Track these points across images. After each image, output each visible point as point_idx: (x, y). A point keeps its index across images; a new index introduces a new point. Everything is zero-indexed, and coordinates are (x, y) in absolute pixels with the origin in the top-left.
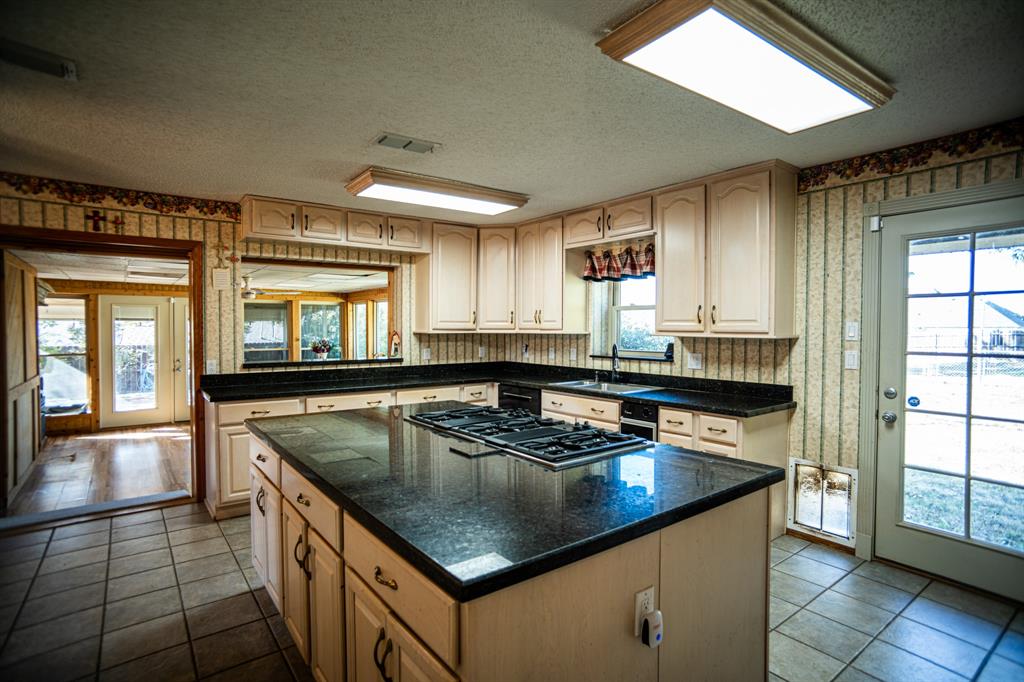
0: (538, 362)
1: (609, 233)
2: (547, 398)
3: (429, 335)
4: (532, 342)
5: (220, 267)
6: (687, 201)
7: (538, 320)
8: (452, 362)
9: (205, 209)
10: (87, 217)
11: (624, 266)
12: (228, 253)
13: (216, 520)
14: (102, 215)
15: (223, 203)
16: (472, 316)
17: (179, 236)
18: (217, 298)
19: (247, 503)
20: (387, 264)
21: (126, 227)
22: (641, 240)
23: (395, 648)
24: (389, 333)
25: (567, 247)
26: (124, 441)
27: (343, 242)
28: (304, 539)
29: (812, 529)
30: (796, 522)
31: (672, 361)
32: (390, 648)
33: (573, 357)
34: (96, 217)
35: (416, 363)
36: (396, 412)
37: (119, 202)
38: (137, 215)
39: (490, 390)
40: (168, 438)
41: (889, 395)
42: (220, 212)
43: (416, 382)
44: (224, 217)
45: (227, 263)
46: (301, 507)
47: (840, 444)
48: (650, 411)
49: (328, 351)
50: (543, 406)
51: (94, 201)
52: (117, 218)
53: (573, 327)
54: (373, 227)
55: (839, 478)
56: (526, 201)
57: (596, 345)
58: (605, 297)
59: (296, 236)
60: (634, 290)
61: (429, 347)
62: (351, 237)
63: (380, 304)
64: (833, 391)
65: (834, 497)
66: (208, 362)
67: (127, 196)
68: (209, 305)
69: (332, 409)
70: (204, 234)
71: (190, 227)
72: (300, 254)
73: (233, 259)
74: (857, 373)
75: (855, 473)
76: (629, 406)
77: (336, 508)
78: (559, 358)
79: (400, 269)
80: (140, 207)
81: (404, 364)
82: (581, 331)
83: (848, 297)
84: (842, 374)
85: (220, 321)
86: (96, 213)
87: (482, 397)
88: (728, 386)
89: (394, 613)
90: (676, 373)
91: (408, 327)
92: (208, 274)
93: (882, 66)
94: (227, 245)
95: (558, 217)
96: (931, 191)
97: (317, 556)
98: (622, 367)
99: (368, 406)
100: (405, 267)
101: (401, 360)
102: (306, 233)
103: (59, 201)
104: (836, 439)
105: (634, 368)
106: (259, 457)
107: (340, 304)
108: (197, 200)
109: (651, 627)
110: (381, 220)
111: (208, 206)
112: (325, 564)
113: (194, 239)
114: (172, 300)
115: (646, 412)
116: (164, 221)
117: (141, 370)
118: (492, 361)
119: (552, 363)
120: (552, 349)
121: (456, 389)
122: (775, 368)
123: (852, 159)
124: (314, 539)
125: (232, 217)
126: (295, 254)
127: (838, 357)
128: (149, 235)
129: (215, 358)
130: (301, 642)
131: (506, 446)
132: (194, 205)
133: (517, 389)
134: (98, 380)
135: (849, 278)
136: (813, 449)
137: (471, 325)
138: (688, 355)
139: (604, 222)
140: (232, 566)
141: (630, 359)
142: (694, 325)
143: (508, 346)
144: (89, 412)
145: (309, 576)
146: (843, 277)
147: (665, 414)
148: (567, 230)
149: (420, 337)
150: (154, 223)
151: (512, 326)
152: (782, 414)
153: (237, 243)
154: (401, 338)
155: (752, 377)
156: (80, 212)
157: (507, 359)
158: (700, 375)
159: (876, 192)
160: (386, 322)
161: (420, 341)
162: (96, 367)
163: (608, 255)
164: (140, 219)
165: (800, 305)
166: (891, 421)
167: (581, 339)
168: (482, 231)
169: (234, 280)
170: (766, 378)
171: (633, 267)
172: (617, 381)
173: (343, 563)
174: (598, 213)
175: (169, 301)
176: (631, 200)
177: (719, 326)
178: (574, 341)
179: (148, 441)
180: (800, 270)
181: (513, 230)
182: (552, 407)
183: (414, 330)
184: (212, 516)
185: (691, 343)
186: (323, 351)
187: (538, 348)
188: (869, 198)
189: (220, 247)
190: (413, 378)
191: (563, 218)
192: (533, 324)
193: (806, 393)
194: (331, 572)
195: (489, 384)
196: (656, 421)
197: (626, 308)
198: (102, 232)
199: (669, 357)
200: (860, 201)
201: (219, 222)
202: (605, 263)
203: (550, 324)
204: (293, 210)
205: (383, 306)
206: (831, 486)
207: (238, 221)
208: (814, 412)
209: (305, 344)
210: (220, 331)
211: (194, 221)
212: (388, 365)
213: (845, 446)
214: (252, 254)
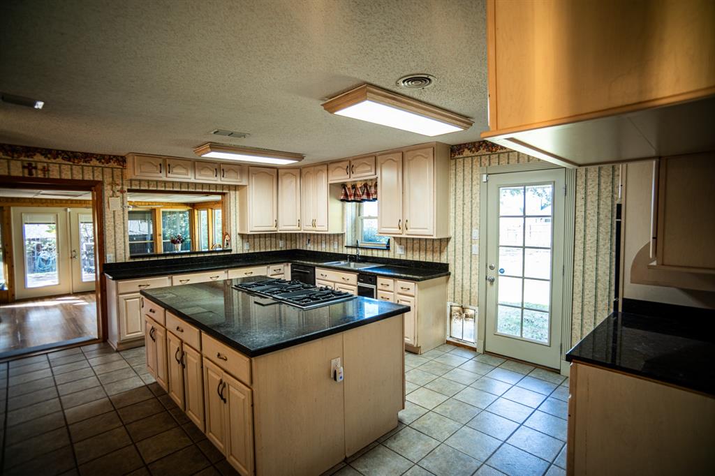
0: (316, 250)
1: (353, 176)
2: (318, 272)
3: (248, 235)
4: (312, 237)
5: (113, 196)
6: (394, 160)
7: (314, 225)
8: (263, 250)
9: (103, 161)
10: (24, 167)
11: (363, 193)
12: (119, 188)
13: (117, 351)
14: (34, 165)
15: (114, 156)
16: (275, 223)
17: (86, 178)
18: (113, 215)
19: (142, 339)
20: (221, 191)
21: (51, 173)
22: (371, 180)
23: (227, 385)
24: (223, 234)
25: (330, 182)
26: (37, 308)
27: (192, 180)
28: (180, 349)
29: (458, 339)
30: (451, 337)
31: (389, 250)
32: (224, 386)
33: (336, 247)
34: (30, 167)
35: (240, 252)
36: (228, 283)
37: (45, 157)
38: (57, 165)
39: (286, 267)
40: (71, 304)
41: (492, 268)
42: (112, 162)
43: (240, 264)
44: (115, 165)
45: (118, 194)
46: (178, 333)
47: (470, 294)
48: (372, 278)
49: (182, 242)
50: (316, 277)
51: (28, 157)
52: (44, 167)
53: (334, 229)
54: (211, 170)
55: (470, 312)
56: (303, 158)
57: (349, 240)
58: (354, 211)
59: (163, 177)
60: (369, 208)
61: (248, 241)
62: (197, 177)
63: (216, 211)
64: (467, 266)
65: (468, 322)
66: (108, 255)
67: (50, 153)
68: (107, 220)
69: (189, 283)
70: (103, 176)
71: (93, 172)
72: (165, 187)
73: (122, 191)
74: (478, 256)
75: (477, 309)
76: (363, 276)
77: (198, 330)
78: (328, 247)
79: (228, 194)
80: (59, 160)
81: (233, 253)
82: (340, 232)
83: (474, 216)
84: (471, 257)
85: (115, 230)
86: (30, 164)
87: (281, 272)
88: (418, 265)
89: (226, 372)
90: (391, 256)
91: (235, 229)
92: (106, 201)
93: (463, 112)
94: (118, 182)
95: (325, 164)
96: (508, 163)
97: (188, 356)
98: (362, 253)
99: (211, 280)
100: (232, 193)
101: (231, 251)
102: (169, 175)
103: (3, 157)
104: (469, 291)
105: (369, 253)
106: (151, 310)
107: (189, 210)
108: (97, 155)
109: (337, 373)
110: (216, 166)
111: (105, 158)
112: (192, 359)
113: (96, 179)
114: (69, 210)
115: (371, 280)
116: (76, 169)
117: (36, 256)
118: (288, 249)
119: (324, 250)
120: (324, 242)
121: (265, 267)
122: (440, 253)
123: (475, 143)
124: (186, 348)
125: (120, 165)
126: (162, 187)
127: (469, 247)
128: (66, 178)
129: (112, 253)
130: (180, 401)
131: (282, 300)
132: (96, 158)
133: (303, 267)
134: (13, 266)
135: (474, 206)
136: (458, 298)
137: (274, 228)
138: (397, 246)
139: (350, 169)
140: (133, 374)
141: (367, 248)
142: (397, 230)
143: (298, 240)
144: (6, 288)
145: (184, 366)
146: (472, 206)
147: (380, 280)
148: (330, 171)
149: (242, 236)
150: (70, 170)
151: (299, 228)
152: (444, 278)
153: (124, 182)
154: (230, 237)
155: (429, 258)
156: (19, 164)
157: (298, 248)
158: (403, 258)
159: (485, 161)
160: (220, 226)
161: (243, 238)
162: (11, 258)
163: (354, 187)
164: (60, 167)
165: (452, 219)
166: (492, 281)
167: (339, 237)
168: (280, 171)
169: (123, 204)
170: (436, 260)
171: (368, 195)
172: (359, 261)
173: (202, 356)
174: (347, 164)
175: (66, 210)
176: (365, 157)
177: (410, 231)
178: (336, 237)
179: (55, 306)
180: (452, 201)
181: (299, 170)
182: (321, 277)
183: (238, 231)
184: (115, 349)
185: (399, 240)
186: (178, 242)
187: (316, 241)
188: (483, 164)
189: (113, 184)
190: (238, 262)
191: (327, 165)
192: (311, 228)
193: (455, 267)
194: (196, 361)
195: (285, 264)
196: (376, 284)
197: (366, 218)
198: (34, 176)
199: (388, 248)
200: (479, 166)
201: (112, 168)
202: (353, 191)
203: (321, 228)
204: (160, 161)
205: (218, 213)
206: (467, 316)
207: (124, 167)
208: (459, 277)
209: (165, 238)
210: (115, 236)
211: (95, 168)
212: (222, 254)
213: (473, 295)
214: (134, 188)
